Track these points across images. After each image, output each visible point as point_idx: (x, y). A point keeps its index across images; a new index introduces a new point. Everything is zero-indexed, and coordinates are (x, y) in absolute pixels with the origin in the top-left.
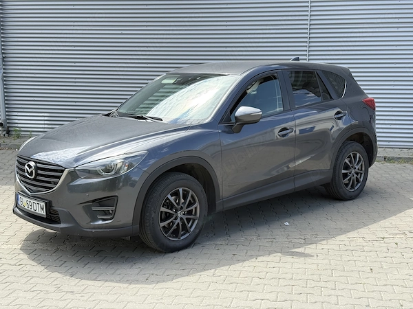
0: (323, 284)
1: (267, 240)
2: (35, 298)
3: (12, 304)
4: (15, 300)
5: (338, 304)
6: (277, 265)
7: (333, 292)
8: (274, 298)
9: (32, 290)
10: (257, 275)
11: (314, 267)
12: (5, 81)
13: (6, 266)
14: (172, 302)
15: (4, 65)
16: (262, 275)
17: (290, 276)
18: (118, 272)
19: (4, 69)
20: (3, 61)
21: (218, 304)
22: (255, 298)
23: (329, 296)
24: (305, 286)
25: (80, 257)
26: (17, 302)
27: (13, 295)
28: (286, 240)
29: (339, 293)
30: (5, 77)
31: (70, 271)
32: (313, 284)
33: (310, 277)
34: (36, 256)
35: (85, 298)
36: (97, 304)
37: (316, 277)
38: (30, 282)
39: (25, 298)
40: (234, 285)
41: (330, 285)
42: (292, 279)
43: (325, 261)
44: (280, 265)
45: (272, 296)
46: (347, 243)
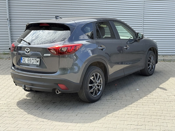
0: (159, 117)
1: (130, 97)
2: (27, 124)
3: (16, 127)
4: (17, 125)
5: (168, 127)
6: (136, 108)
7: (164, 121)
8: (137, 124)
9: (25, 120)
10: (127, 113)
11: (153, 109)
12: (11, 30)
13: (13, 109)
14: (89, 126)
15: (10, 23)
16: (130, 113)
17: (143, 114)
18: (63, 112)
19: (10, 25)
20: (10, 21)
21: (111, 126)
22: (127, 124)
23: (163, 123)
24: (150, 118)
25: (45, 106)
26: (18, 126)
27: (16, 123)
28: (139, 97)
29: (167, 121)
30: (11, 28)
31: (42, 112)
32: (155, 117)
33: (152, 114)
34: (26, 105)
35: (49, 124)
36: (55, 127)
37: (155, 114)
38: (24, 117)
39: (22, 124)
40: (117, 118)
41: (163, 118)
42: (144, 115)
43: (158, 107)
44: (138, 108)
45: (136, 123)
46: (167, 98)
